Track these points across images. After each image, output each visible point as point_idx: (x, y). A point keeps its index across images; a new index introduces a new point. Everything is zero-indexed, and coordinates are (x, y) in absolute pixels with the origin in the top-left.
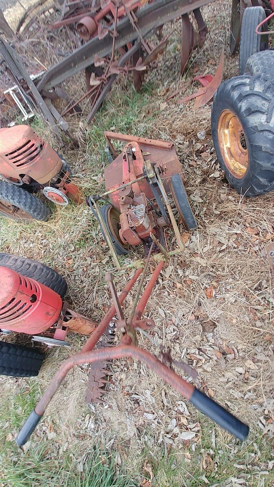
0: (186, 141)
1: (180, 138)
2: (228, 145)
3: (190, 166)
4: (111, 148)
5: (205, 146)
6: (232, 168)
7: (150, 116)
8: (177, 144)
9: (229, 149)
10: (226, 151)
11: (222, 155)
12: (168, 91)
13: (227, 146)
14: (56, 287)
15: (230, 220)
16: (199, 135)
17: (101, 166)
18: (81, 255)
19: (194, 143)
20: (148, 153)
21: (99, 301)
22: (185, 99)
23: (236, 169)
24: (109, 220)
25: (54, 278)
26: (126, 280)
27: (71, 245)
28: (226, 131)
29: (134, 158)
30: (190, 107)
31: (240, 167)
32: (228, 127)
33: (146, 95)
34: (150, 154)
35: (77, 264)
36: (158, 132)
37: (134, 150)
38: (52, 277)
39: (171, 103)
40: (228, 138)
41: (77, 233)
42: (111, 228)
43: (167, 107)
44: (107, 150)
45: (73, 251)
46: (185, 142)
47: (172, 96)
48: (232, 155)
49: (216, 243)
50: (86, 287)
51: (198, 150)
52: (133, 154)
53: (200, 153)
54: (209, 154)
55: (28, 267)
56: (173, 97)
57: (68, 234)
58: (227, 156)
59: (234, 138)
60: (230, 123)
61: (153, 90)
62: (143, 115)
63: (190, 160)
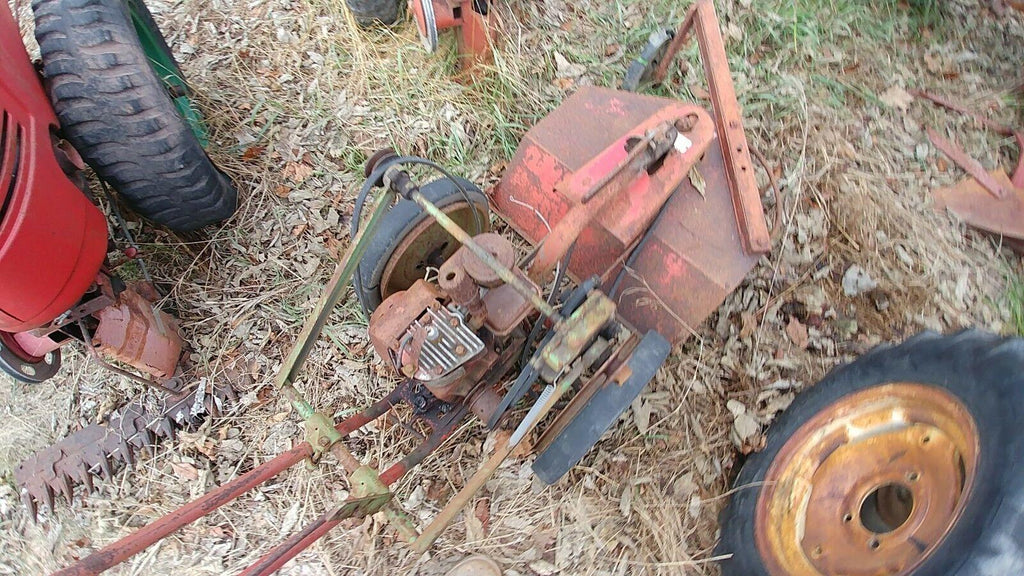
0: (812, 251)
1: (815, 222)
2: (854, 432)
3: (736, 317)
4: (672, 46)
5: (827, 315)
6: (785, 476)
7: (846, 81)
8: (790, 228)
9: (840, 440)
10: (831, 429)
11: (813, 422)
12: (951, 76)
13: (849, 426)
14: (174, 209)
15: (627, 541)
16: (852, 274)
17: (612, 49)
18: (335, 188)
19: (818, 275)
20: (701, 187)
21: (242, 329)
22: (951, 145)
23: (787, 491)
24: (413, 233)
25: (188, 190)
26: (326, 361)
27: (344, 141)
28: (897, 417)
29: (654, 167)
30: (933, 182)
31: (796, 506)
32: (913, 420)
33: (905, 19)
34: (703, 192)
35: (305, 194)
36: (798, 148)
37: (682, 143)
38: (179, 184)
39: (918, 111)
40: (876, 426)
41: (380, 136)
42: (397, 257)
43: (900, 109)
44: (657, 40)
45: (332, 159)
46: (807, 249)
47: (940, 99)
48: (825, 456)
49: (544, 538)
50: (255, 270)
51: (802, 304)
52: (664, 156)
53: (796, 315)
54: (804, 344)
55: (129, 112)
56: (938, 105)
57: (369, 108)
58: (816, 439)
59: (886, 455)
60: (935, 435)
61: (931, 27)
62: (839, 56)
63: (755, 302)
